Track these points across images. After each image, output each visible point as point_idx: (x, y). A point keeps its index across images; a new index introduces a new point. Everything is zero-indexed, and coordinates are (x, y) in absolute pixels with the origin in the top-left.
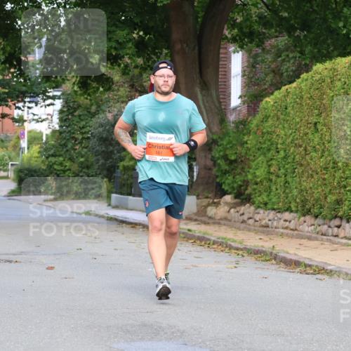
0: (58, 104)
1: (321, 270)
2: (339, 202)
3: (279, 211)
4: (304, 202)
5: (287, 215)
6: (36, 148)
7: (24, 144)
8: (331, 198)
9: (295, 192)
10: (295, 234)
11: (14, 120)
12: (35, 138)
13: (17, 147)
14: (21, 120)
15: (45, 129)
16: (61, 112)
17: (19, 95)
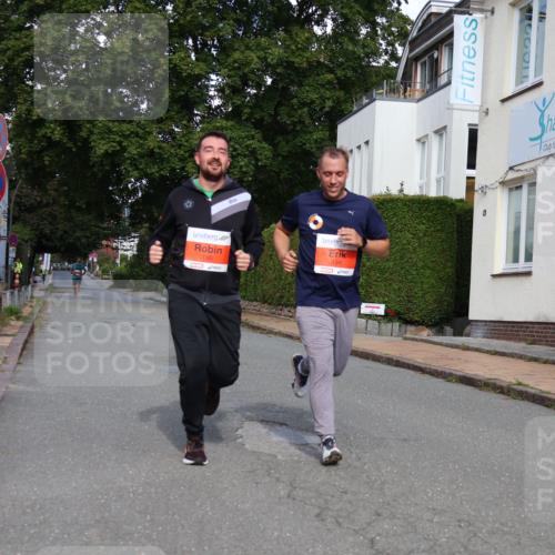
0: (136, 241)
1: (270, 332)
2: (282, 297)
3: (252, 301)
4: (264, 296)
5: (255, 303)
6: (124, 264)
7: (118, 261)
8: (278, 295)
9: (259, 291)
10: (259, 313)
11: (113, 249)
12: (124, 258)
13: (114, 263)
14: (117, 249)
15: (129, 254)
16: (138, 245)
17: (116, 236)
